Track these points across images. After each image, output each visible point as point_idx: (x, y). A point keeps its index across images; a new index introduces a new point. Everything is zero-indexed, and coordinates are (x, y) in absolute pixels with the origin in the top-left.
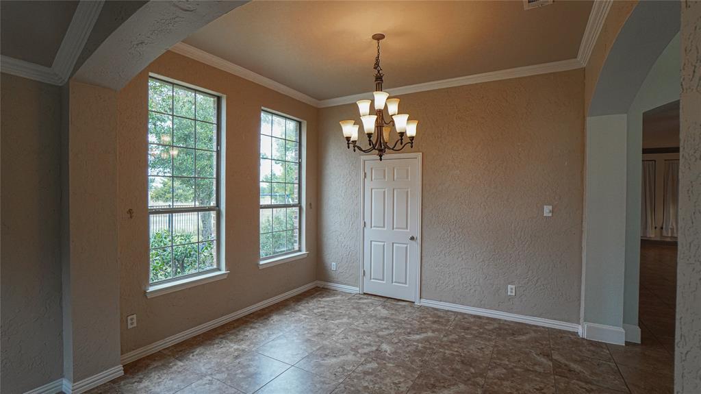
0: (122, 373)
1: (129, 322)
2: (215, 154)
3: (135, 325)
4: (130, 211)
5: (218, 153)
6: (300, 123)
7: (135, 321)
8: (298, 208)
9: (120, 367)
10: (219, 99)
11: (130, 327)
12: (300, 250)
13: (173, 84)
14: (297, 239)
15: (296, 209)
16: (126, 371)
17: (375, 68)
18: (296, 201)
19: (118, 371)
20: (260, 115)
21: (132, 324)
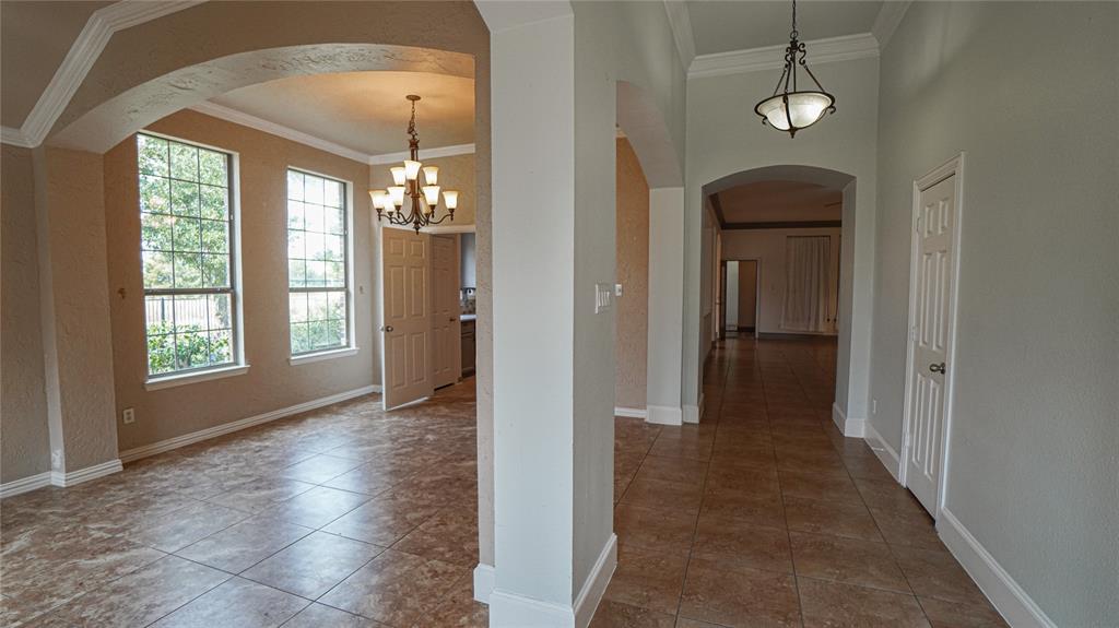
0: (121, 468)
1: (126, 416)
2: (227, 225)
3: (133, 420)
4: (121, 291)
5: (231, 223)
6: (345, 184)
7: (132, 415)
8: (343, 293)
9: (119, 462)
10: (230, 157)
11: (126, 422)
12: (348, 345)
13: (169, 140)
14: (344, 332)
15: (342, 294)
16: (125, 466)
17: (410, 133)
18: (342, 284)
19: (115, 465)
20: (286, 176)
21: (129, 419)
